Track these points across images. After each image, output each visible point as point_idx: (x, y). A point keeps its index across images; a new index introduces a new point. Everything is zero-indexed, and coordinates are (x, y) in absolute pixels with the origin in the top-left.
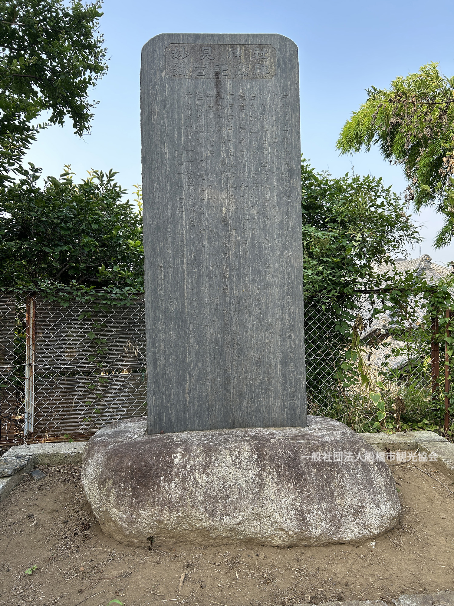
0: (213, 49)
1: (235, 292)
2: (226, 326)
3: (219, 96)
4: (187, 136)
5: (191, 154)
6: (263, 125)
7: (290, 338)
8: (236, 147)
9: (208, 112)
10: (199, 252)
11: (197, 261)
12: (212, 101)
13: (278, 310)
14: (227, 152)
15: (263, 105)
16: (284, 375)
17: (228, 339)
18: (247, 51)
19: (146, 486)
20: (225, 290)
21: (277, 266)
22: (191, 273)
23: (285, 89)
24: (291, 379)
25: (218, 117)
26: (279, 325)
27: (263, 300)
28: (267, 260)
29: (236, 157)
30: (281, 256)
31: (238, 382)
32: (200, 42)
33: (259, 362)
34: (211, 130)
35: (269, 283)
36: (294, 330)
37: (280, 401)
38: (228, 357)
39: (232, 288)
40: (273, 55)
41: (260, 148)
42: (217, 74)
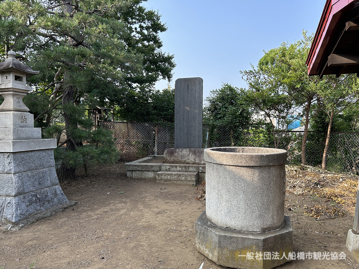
0: (187, 81)
1: (190, 124)
2: (188, 130)
3: (188, 89)
4: (182, 96)
5: (183, 100)
6: (196, 94)
7: (200, 133)
8: (191, 98)
9: (186, 92)
10: (184, 117)
11: (183, 119)
12: (187, 90)
13: (197, 128)
14: (189, 99)
15: (196, 90)
16: (198, 139)
17: (189, 132)
18: (193, 81)
19: (172, 154)
20: (188, 124)
21: (197, 119)
22: (182, 121)
23: (200, 87)
24: (199, 140)
25: (188, 93)
26: (198, 130)
27: (195, 126)
28: (196, 118)
29: (191, 100)
30: (198, 118)
31: (190, 140)
32: (185, 79)
33: (194, 137)
34: (187, 95)
35: (196, 123)
36: (200, 131)
37: (197, 144)
38: (188, 136)
39: (189, 123)
40: (198, 81)
41: (195, 98)
42: (188, 85)
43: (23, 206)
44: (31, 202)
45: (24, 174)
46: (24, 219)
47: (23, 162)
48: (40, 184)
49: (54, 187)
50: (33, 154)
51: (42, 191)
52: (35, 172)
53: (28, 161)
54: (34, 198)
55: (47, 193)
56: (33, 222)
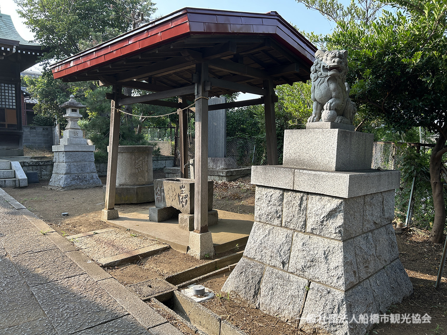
43: (69, 180)
44: (74, 179)
45: (72, 163)
46: (68, 187)
47: (71, 157)
48: (82, 170)
49: (92, 174)
50: (78, 153)
51: (83, 174)
52: (79, 163)
53: (74, 157)
54: (77, 177)
55: (86, 176)
56: (73, 189)
